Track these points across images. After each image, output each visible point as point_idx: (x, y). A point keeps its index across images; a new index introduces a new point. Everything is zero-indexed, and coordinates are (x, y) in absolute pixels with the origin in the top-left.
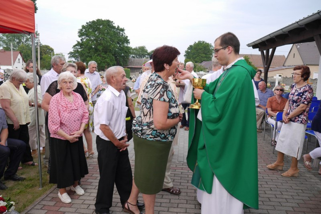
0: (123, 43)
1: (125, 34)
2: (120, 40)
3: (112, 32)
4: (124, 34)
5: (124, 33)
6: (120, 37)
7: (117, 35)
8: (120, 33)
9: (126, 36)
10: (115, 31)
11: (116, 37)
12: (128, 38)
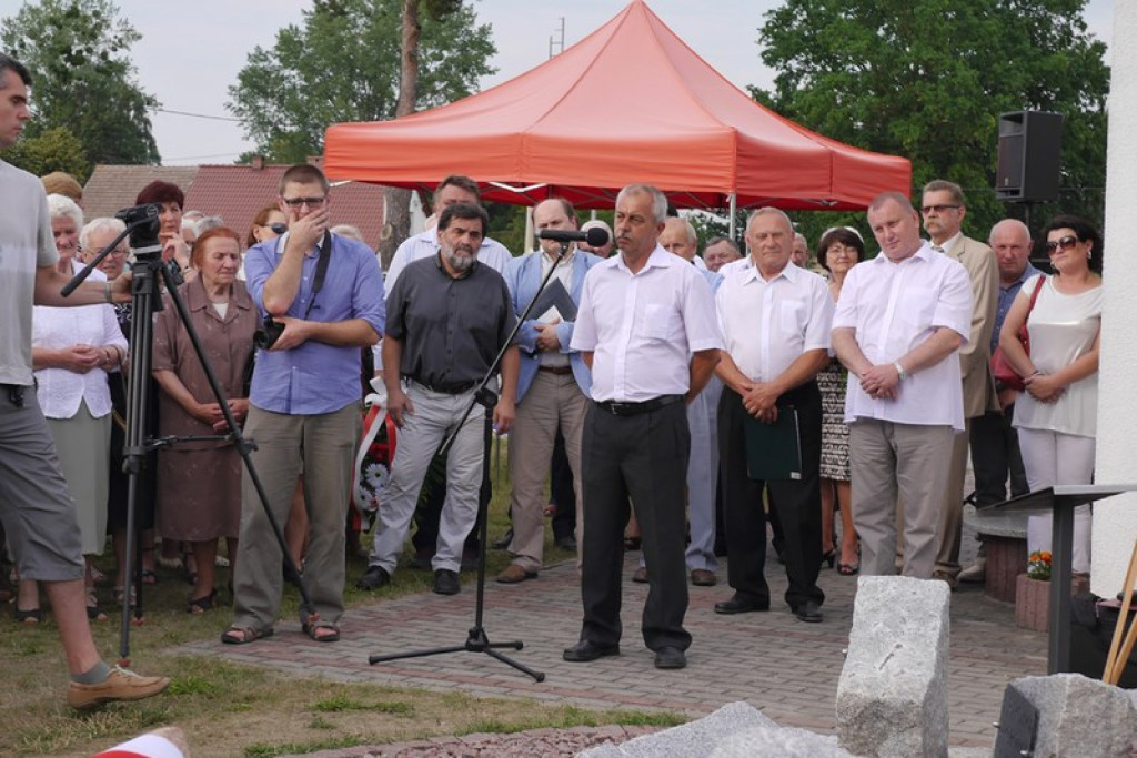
0: (1068, 95)
1: (1083, 27)
2: (1051, 78)
3: (993, 24)
4: (1076, 31)
5: (1080, 19)
6: (1046, 52)
7: (1027, 44)
8: (1046, 23)
9: (1089, 45)
10: (1013, 15)
11: (1021, 53)
12: (1107, 60)
